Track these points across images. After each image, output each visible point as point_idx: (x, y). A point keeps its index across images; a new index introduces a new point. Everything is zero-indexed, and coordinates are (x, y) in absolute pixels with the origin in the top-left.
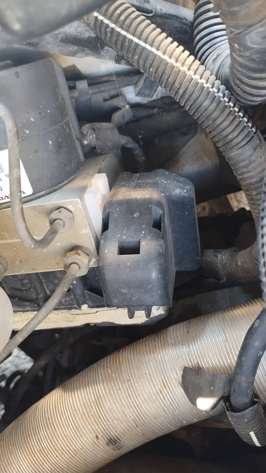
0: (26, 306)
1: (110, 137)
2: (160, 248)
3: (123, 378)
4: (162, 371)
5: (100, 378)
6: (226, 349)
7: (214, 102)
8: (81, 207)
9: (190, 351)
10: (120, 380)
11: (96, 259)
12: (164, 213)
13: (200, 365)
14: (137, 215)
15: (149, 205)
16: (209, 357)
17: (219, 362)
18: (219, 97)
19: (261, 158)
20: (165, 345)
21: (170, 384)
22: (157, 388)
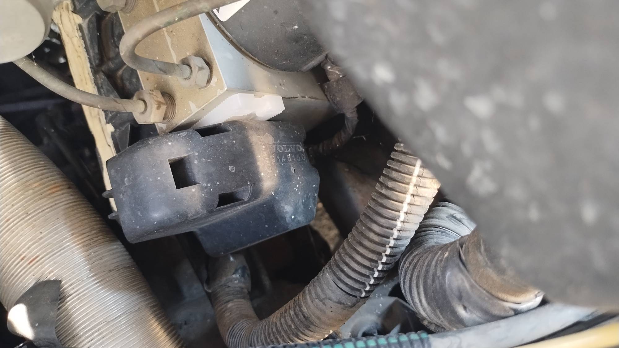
0: (93, 49)
1: (346, 97)
2: (193, 213)
3: (30, 205)
4: (50, 253)
5: (22, 176)
6: (97, 325)
7: (380, 237)
8: (218, 95)
9: (83, 281)
10: (26, 202)
11: (166, 129)
12: (246, 203)
13: (68, 299)
14: (232, 170)
15: (250, 181)
16: (81, 306)
17: (78, 321)
18: (388, 243)
19: (332, 312)
20: (87, 246)
21: (36, 268)
22: (27, 252)
